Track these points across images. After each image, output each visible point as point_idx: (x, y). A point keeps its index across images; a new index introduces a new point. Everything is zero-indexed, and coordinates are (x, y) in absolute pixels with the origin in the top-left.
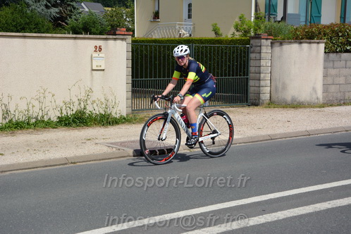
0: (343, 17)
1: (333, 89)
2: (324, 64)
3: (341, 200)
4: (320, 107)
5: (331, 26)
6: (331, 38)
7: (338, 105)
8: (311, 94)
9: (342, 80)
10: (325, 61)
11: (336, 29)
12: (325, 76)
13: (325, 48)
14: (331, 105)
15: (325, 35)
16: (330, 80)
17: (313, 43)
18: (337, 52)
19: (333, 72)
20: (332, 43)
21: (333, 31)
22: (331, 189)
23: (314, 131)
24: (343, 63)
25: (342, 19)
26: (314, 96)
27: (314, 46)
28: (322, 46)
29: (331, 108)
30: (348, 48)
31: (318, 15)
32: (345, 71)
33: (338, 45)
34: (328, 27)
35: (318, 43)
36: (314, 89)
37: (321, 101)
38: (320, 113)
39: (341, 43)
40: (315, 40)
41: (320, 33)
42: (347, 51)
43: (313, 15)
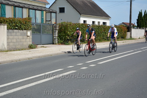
0: (15, 15)
1: (11, 44)
2: (7, 34)
3: (11, 90)
4: (6, 52)
5: (9, 19)
6: (9, 23)
7: (13, 51)
8: (2, 46)
9: (15, 41)
10: (7, 33)
11: (11, 20)
12: (8, 39)
13: (7, 27)
14: (11, 51)
15: (7, 22)
16: (10, 41)
17: (2, 25)
18: (12, 29)
19: (11, 37)
20: (10, 25)
21: (10, 21)
22: (7, 86)
23: (2, 62)
24: (15, 34)
25: (14, 16)
26: (3, 47)
27: (2, 26)
28: (6, 26)
29: (10, 52)
30: (17, 28)
31: (4, 14)
32: (16, 37)
33: (12, 26)
34: (8, 19)
35: (4, 25)
36: (3, 44)
37: (6, 49)
38: (6, 54)
39: (14, 26)
40: (3, 24)
41: (4, 21)
42: (16, 29)
43: (2, 13)
